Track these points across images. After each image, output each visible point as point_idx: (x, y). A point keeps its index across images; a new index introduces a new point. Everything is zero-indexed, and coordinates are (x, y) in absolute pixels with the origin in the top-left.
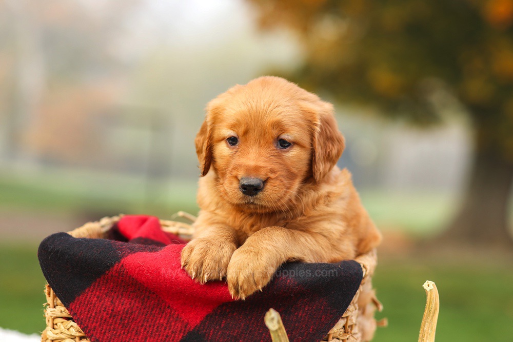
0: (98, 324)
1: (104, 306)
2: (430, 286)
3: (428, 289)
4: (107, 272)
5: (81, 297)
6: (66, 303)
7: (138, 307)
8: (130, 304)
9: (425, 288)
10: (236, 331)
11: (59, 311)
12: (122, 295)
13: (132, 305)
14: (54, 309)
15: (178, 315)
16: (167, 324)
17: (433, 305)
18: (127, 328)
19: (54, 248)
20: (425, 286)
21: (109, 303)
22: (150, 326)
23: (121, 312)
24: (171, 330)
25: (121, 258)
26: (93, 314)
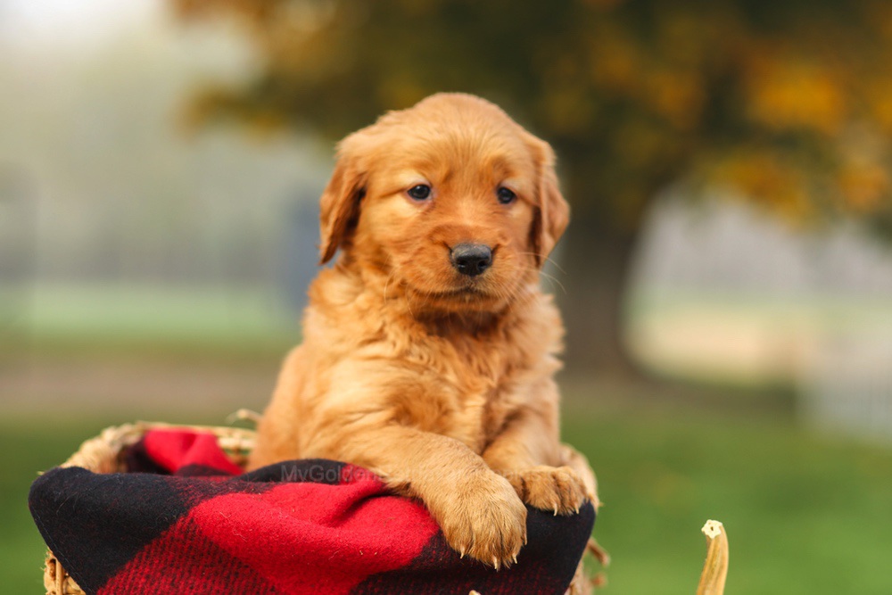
2: (713, 529)
3: (712, 535)
4: (163, 533)
5: (117, 578)
6: (90, 590)
7: (218, 591)
8: (205, 587)
9: (707, 533)
12: (190, 572)
13: (208, 588)
17: (718, 562)
19: (65, 494)
20: (706, 529)
21: (167, 587)
25: (188, 508)
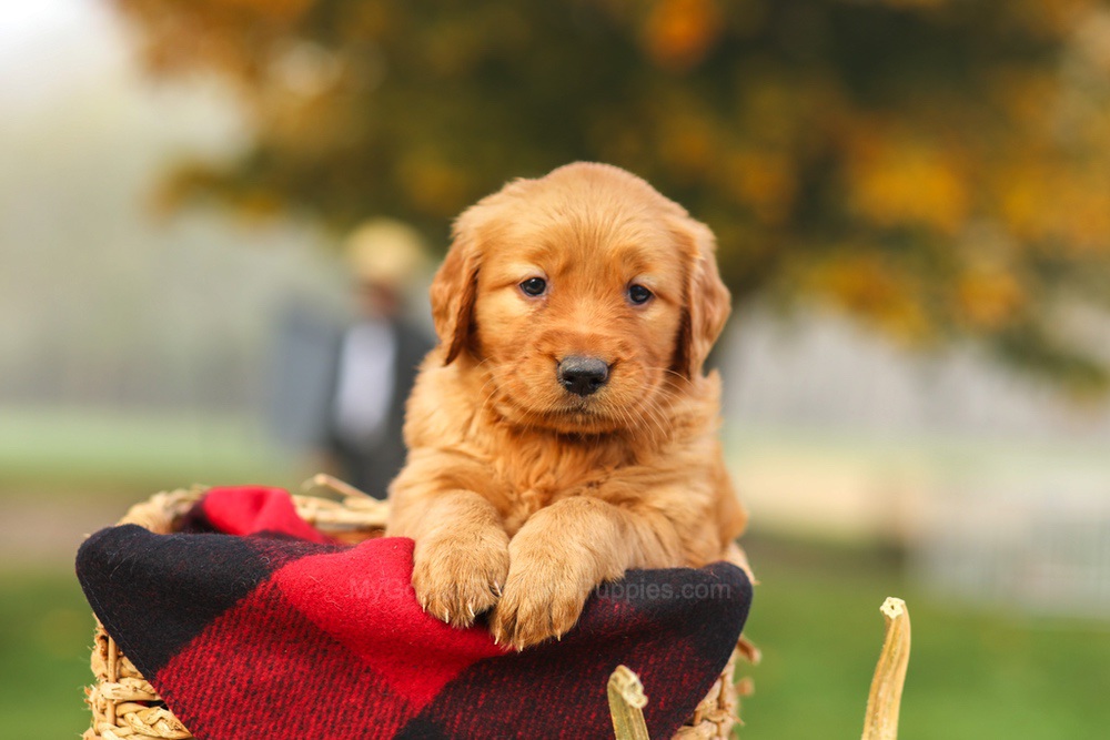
0: (220, 710)
1: (231, 675)
2: (894, 608)
3: (893, 615)
4: (239, 602)
5: (181, 656)
6: (148, 670)
7: (302, 673)
8: (287, 667)
9: (887, 612)
10: (510, 713)
11: (131, 688)
12: (269, 650)
13: (291, 669)
14: (117, 685)
15: (387, 685)
16: (364, 705)
17: (897, 648)
18: (282, 718)
19: (121, 555)
20: (885, 608)
21: (241, 667)
22: (328, 711)
23: (269, 685)
24: (372, 718)
25: (270, 570)
26: (209, 692)
